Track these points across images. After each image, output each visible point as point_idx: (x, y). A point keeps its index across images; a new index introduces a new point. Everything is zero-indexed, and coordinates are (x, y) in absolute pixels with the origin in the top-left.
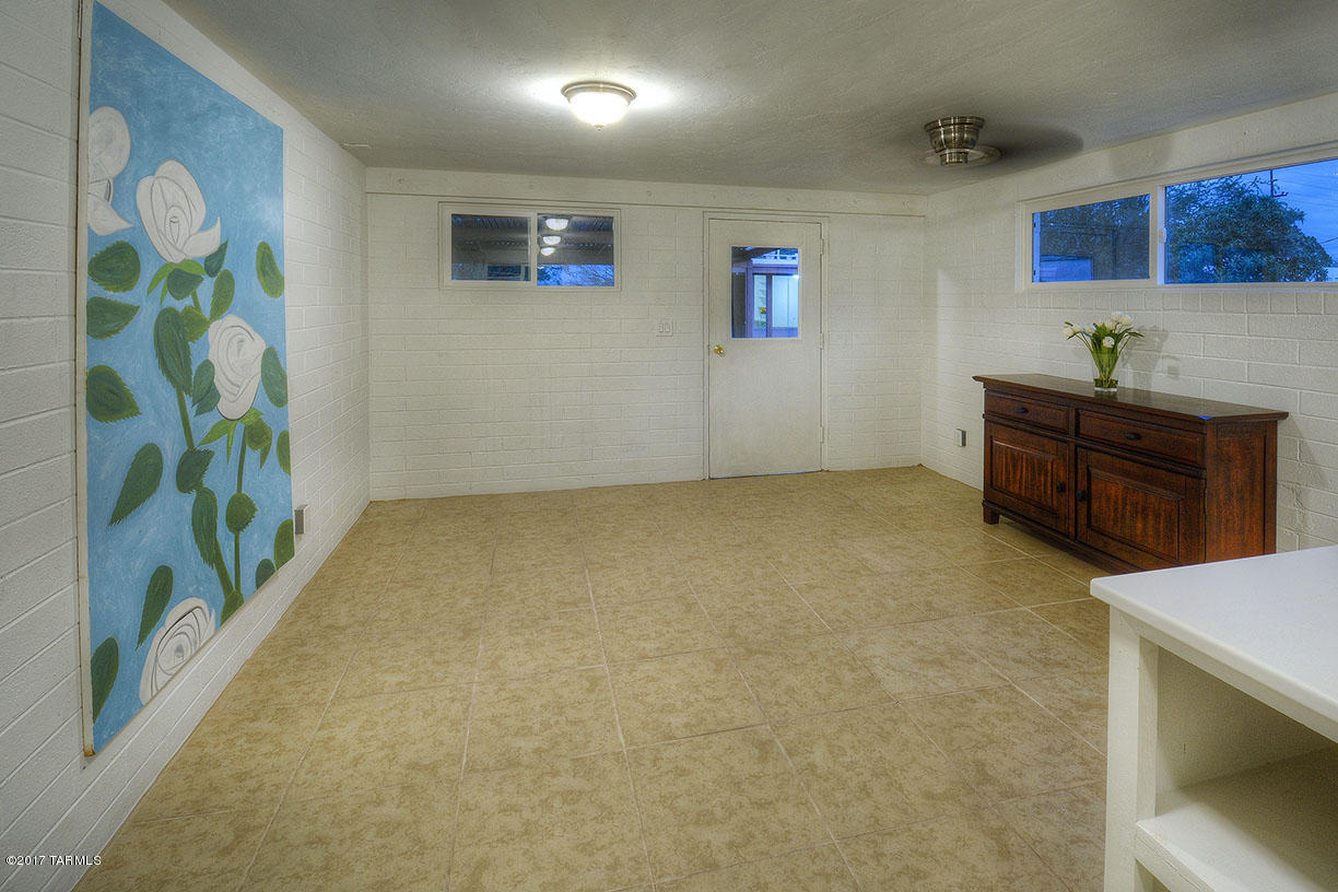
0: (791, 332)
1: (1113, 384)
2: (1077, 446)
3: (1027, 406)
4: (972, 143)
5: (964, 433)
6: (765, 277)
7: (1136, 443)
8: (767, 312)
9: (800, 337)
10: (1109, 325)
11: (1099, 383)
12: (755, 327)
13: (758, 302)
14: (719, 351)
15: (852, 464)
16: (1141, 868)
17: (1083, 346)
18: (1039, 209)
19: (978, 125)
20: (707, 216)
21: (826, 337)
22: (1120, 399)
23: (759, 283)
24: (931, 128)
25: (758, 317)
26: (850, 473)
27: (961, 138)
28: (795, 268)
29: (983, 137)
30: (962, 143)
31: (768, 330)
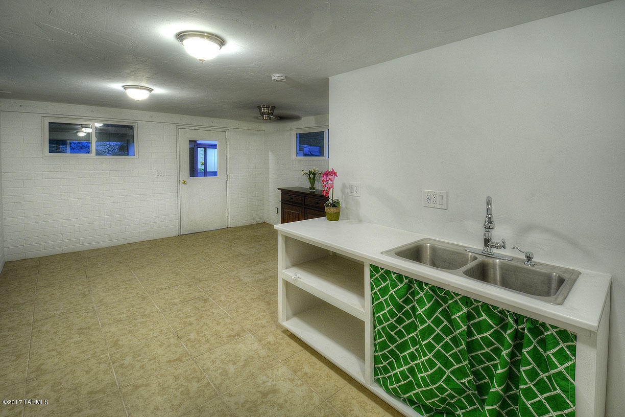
0: (214, 174)
1: (314, 189)
2: (304, 208)
3: (293, 197)
4: (272, 114)
5: (278, 208)
6: (203, 149)
7: (317, 205)
8: (205, 164)
9: (218, 176)
10: (313, 171)
11: (310, 188)
12: (199, 171)
13: (200, 159)
14: (184, 182)
15: (240, 224)
16: (283, 279)
17: (306, 178)
18: (298, 132)
19: (273, 108)
20: (178, 127)
21: (229, 176)
22: (316, 193)
23: (200, 151)
24: (259, 108)
25: (200, 167)
26: (239, 227)
27: (268, 112)
28: (216, 145)
29: (276, 112)
30: (268, 114)
31: (206, 173)
